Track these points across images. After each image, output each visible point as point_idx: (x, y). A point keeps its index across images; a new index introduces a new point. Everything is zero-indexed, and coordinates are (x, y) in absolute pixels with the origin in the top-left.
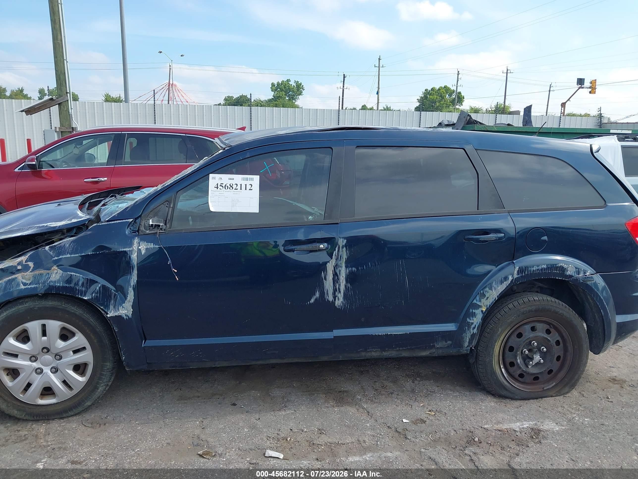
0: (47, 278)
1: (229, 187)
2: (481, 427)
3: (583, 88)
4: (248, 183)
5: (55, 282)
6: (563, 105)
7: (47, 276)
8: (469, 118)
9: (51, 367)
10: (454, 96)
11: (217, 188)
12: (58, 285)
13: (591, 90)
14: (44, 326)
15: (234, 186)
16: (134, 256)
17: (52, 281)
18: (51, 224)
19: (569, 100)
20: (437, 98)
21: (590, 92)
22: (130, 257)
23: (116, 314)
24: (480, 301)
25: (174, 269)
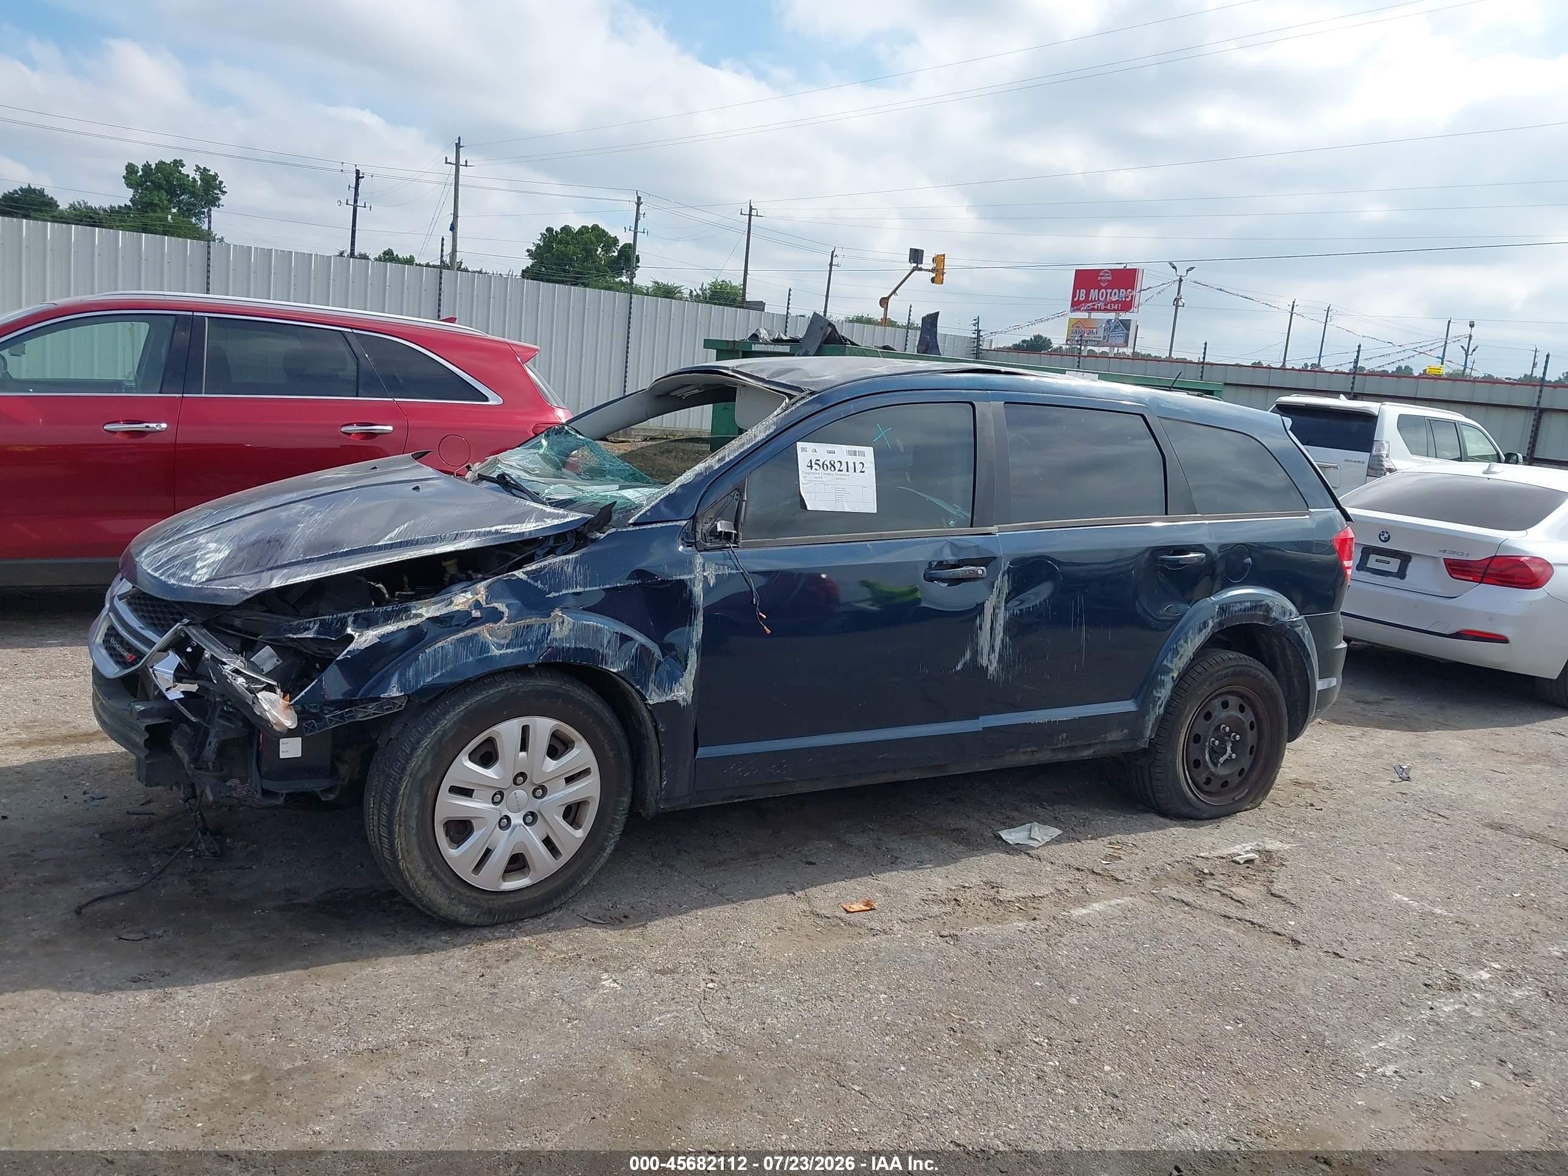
0: (544, 634)
1: (829, 466)
2: (1198, 857)
3: (921, 269)
4: (858, 459)
5: (561, 639)
6: (884, 302)
7: (542, 630)
8: (830, 329)
9: (523, 813)
10: (614, 252)
11: (811, 467)
12: (568, 645)
13: (934, 275)
14: (525, 730)
15: (837, 465)
16: (698, 590)
17: (555, 639)
18: (509, 529)
19: (894, 292)
20: (575, 254)
21: (933, 280)
22: (691, 591)
23: (663, 699)
24: (1172, 662)
25: (761, 614)
